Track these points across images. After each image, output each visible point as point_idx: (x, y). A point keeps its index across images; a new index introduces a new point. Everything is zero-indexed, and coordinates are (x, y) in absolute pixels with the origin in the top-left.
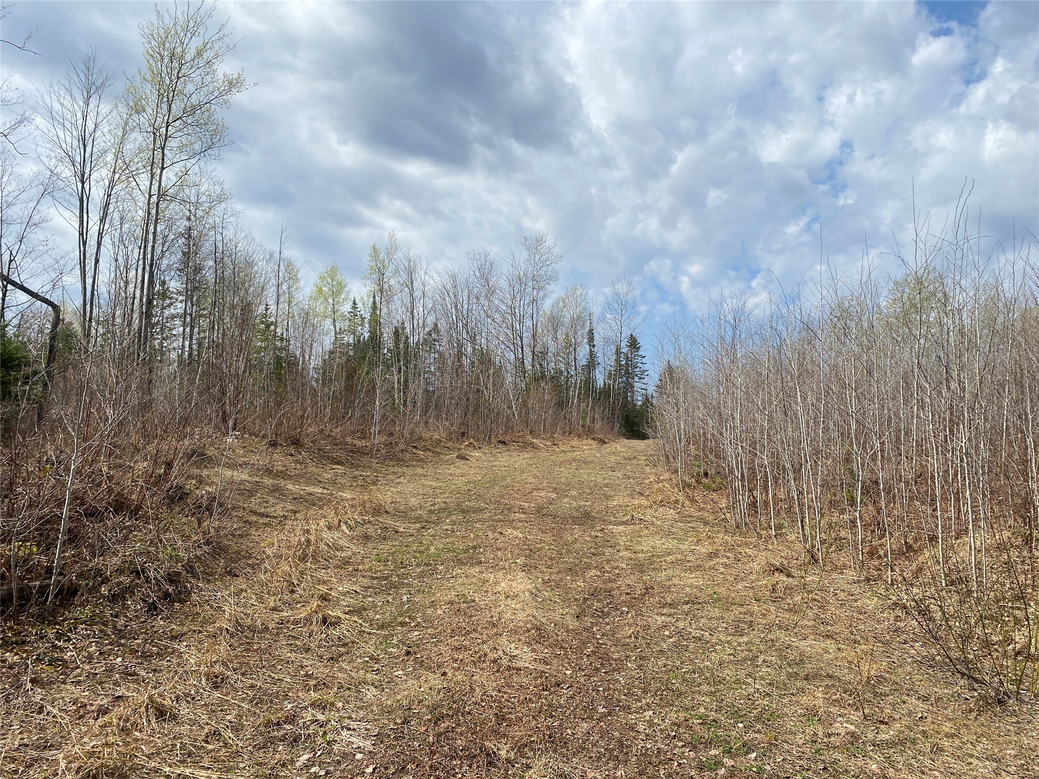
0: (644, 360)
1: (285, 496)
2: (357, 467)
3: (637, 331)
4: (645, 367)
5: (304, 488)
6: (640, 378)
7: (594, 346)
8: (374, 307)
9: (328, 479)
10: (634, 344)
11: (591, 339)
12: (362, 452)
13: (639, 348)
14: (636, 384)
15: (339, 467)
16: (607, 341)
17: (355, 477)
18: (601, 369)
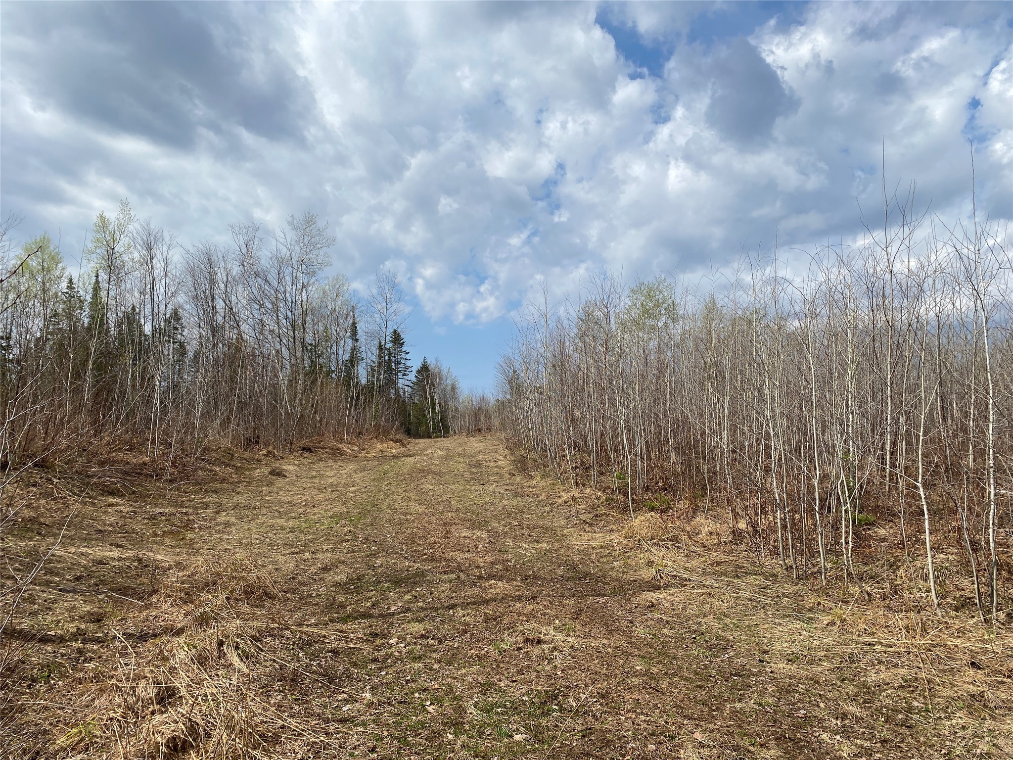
0: (408, 356)
1: (57, 575)
2: (143, 497)
3: (402, 326)
4: (408, 364)
5: (84, 550)
6: (404, 375)
7: (357, 340)
8: (97, 288)
9: (111, 525)
10: (397, 339)
11: (354, 332)
12: (139, 472)
13: (403, 344)
14: (400, 381)
15: (118, 500)
16: (370, 335)
17: (153, 518)
18: (364, 365)
